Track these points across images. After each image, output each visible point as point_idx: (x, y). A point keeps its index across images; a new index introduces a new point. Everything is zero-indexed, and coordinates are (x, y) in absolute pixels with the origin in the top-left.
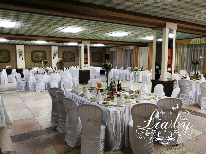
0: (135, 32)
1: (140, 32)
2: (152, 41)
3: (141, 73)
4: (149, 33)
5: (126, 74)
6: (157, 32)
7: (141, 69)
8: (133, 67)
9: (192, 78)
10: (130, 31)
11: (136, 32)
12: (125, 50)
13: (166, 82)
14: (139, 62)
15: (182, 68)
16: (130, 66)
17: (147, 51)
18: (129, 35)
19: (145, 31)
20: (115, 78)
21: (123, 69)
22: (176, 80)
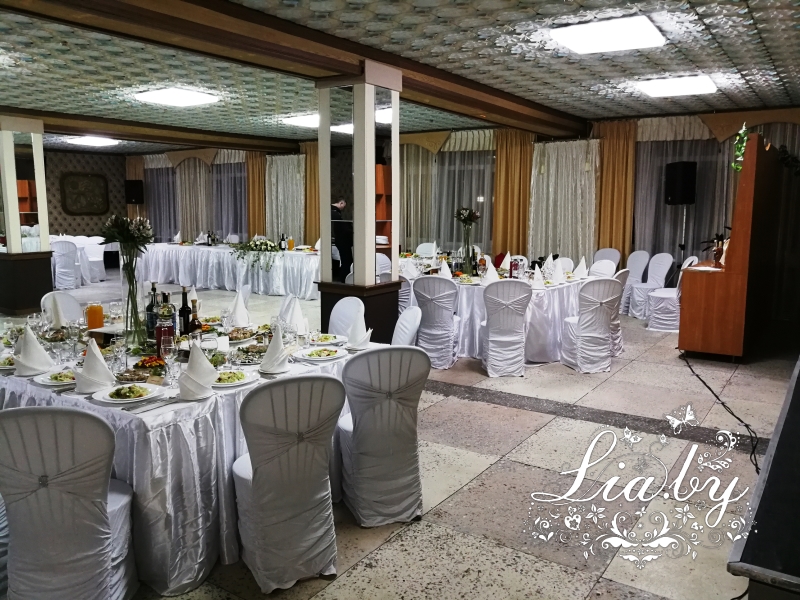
0: (249, 90)
1: (268, 94)
2: (315, 131)
3: (279, 260)
4: (303, 101)
5: (219, 263)
6: (335, 100)
7: (280, 244)
8: (245, 235)
9: (458, 269)
10: (228, 86)
11: (251, 93)
12: (212, 165)
13: (372, 289)
14: (268, 215)
15: (424, 237)
16: (235, 232)
17: (299, 172)
18: (223, 104)
19: (287, 91)
20: (172, 282)
21: (204, 244)
22: (408, 278)
